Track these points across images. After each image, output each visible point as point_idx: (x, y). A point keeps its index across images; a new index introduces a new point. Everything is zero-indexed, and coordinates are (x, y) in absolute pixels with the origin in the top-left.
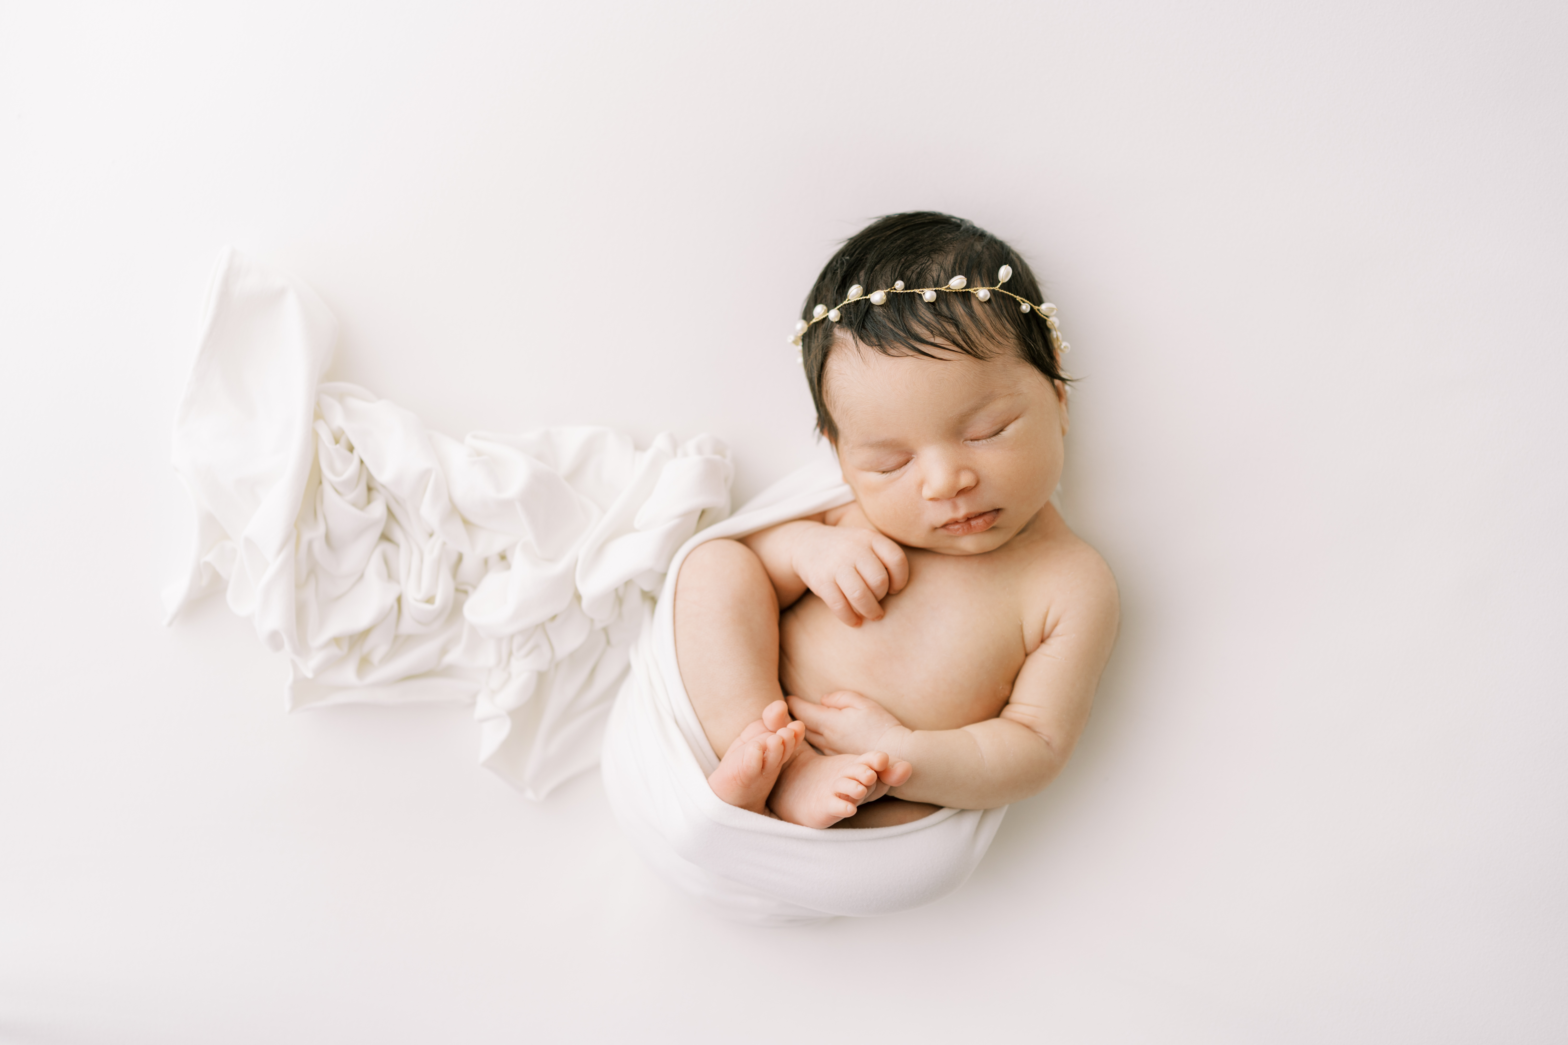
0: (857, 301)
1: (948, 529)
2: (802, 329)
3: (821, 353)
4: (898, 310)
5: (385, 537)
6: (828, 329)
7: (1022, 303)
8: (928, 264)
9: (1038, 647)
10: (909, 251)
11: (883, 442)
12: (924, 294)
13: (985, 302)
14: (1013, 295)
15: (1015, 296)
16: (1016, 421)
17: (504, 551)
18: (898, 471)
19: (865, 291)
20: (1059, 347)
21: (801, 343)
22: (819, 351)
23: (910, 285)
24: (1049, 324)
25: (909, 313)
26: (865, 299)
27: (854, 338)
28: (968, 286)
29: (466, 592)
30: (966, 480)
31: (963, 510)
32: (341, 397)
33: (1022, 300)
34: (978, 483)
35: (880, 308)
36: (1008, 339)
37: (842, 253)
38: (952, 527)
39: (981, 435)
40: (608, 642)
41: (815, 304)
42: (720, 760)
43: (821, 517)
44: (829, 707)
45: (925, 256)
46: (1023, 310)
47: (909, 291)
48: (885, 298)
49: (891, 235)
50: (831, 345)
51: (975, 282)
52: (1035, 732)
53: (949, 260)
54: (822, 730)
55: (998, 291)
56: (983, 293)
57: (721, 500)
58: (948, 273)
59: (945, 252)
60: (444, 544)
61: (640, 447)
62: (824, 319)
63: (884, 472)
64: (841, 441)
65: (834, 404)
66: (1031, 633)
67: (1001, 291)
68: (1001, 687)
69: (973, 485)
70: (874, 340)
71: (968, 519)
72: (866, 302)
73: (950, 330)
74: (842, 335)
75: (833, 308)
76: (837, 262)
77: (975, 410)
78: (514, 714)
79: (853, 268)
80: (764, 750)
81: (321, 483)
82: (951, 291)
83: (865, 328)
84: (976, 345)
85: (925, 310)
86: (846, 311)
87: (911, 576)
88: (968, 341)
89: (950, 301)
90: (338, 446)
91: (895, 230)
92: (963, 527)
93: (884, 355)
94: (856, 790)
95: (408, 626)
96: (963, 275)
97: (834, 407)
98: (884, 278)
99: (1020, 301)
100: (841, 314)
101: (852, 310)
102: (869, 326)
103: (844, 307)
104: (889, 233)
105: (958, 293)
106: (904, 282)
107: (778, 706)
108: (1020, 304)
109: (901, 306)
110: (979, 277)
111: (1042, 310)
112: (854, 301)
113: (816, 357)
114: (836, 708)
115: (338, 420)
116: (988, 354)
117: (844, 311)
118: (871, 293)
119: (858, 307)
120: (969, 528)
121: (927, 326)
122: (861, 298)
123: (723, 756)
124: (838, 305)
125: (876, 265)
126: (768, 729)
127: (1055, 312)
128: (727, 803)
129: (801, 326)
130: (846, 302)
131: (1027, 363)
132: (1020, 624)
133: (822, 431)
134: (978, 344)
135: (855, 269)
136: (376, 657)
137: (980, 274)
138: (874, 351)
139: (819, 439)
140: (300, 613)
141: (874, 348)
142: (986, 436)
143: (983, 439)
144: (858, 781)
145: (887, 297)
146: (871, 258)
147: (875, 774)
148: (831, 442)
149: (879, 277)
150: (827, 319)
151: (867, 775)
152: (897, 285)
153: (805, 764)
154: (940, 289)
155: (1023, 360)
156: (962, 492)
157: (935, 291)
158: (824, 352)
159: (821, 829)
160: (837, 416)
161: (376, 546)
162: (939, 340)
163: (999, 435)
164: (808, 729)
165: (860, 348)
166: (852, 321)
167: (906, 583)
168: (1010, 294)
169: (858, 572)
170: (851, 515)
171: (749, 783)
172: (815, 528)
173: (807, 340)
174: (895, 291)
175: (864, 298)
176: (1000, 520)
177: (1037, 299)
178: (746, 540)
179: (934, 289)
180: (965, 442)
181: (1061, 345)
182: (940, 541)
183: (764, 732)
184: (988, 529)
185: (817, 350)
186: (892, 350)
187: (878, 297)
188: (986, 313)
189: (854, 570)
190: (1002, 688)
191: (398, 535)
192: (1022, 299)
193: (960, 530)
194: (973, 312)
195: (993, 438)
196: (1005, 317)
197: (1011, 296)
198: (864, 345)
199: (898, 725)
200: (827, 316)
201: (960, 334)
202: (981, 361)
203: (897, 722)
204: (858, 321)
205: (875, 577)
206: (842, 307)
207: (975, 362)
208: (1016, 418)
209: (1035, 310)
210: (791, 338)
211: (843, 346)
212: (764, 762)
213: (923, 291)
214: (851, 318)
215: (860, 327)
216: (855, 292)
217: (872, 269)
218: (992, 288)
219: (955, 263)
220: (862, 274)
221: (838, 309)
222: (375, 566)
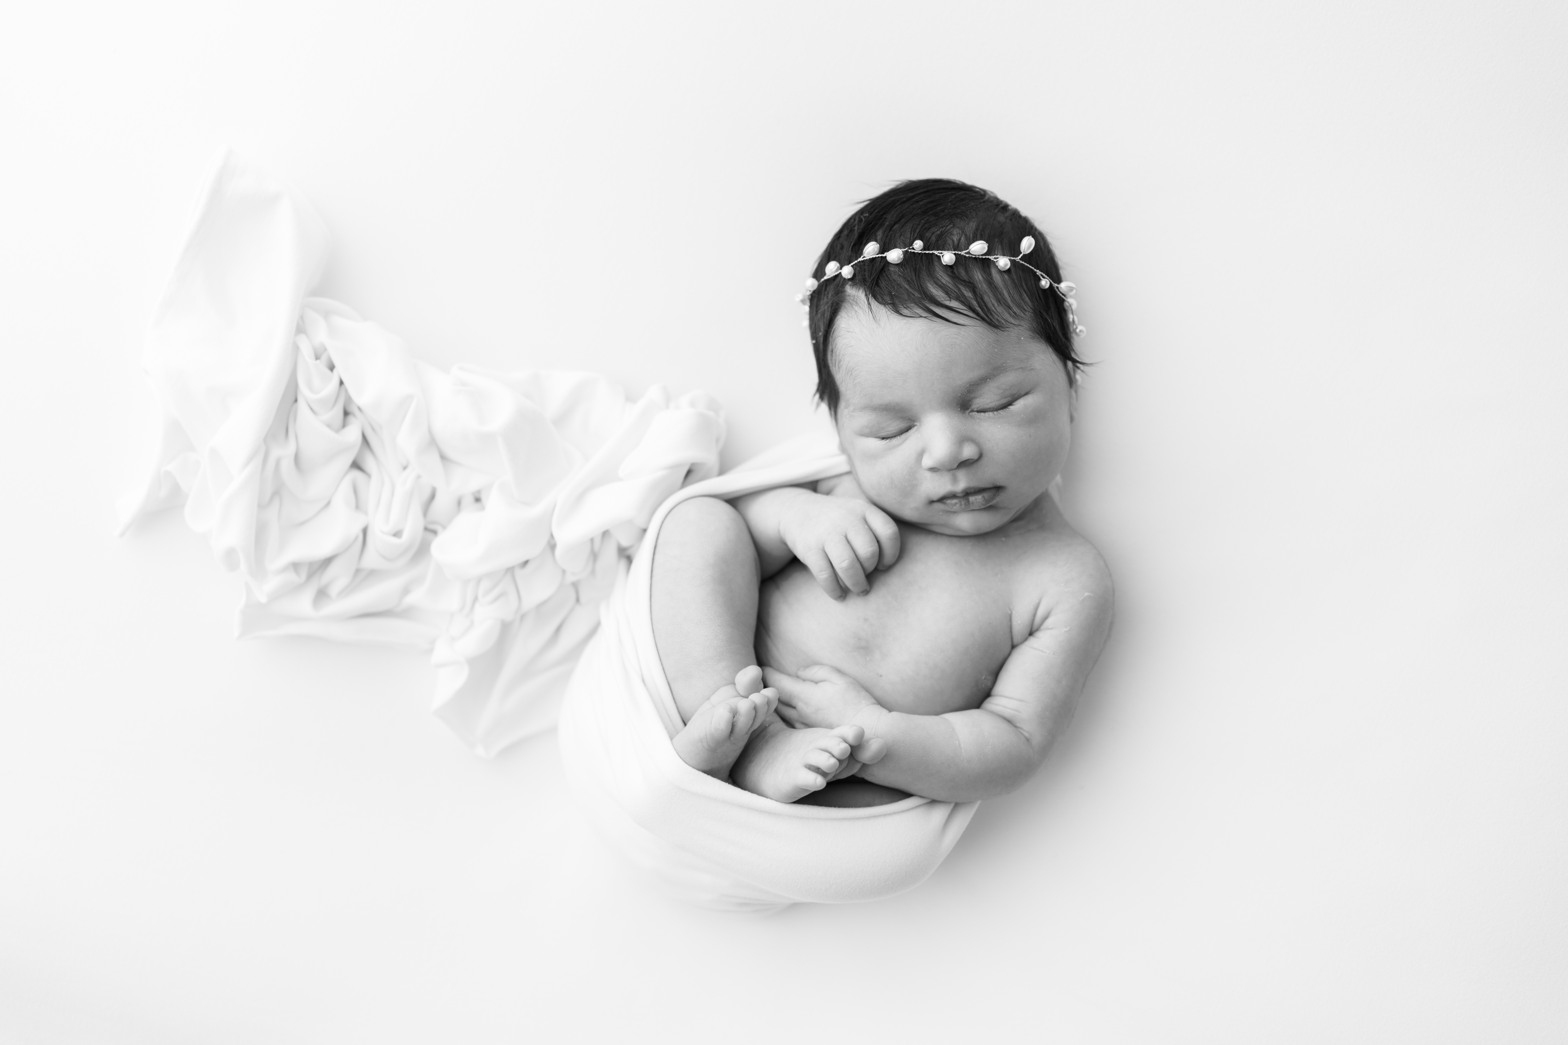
0: (873, 258)
1: (945, 503)
2: (813, 286)
3: (830, 310)
4: (915, 270)
5: (356, 465)
6: (840, 285)
7: (1041, 278)
8: (948, 227)
9: (1026, 639)
10: (931, 213)
11: (886, 405)
12: (943, 256)
13: (1004, 271)
14: (1033, 268)
15: (1035, 270)
16: (1026, 397)
17: (479, 492)
18: (899, 437)
19: (882, 249)
20: (1075, 330)
21: (808, 304)
22: (828, 308)
23: (929, 246)
24: (1066, 304)
25: (926, 274)
26: (881, 257)
27: (866, 295)
28: (989, 253)
29: (435, 532)
30: (968, 452)
31: (962, 483)
32: (327, 314)
33: (1042, 275)
34: (981, 456)
35: (896, 267)
36: (1024, 312)
37: (861, 212)
38: (949, 501)
39: (988, 407)
40: (578, 600)
41: (828, 261)
42: (685, 725)
43: (813, 486)
44: (804, 680)
45: (948, 219)
46: (1042, 286)
47: (927, 252)
48: (902, 256)
49: (913, 197)
50: (842, 301)
51: (996, 251)
52: (1016, 727)
53: (971, 226)
54: (794, 702)
55: (1019, 262)
56: (1003, 262)
57: (711, 459)
58: (969, 239)
59: (967, 218)
60: (419, 477)
61: (631, 398)
62: (836, 276)
63: (883, 438)
64: (842, 405)
65: (839, 364)
66: (1020, 622)
67: (1021, 262)
68: (983, 678)
69: (976, 457)
70: (887, 298)
71: (967, 493)
72: (881, 260)
73: (966, 295)
74: (854, 292)
75: (847, 265)
76: (855, 220)
77: (983, 380)
78: (473, 662)
79: (871, 225)
80: (735, 713)
81: (296, 401)
82: (971, 256)
83: (879, 286)
84: (993, 313)
85: (942, 273)
86: (860, 268)
87: (902, 553)
88: (984, 307)
89: (969, 267)
90: (318, 361)
91: (918, 192)
92: (960, 502)
93: (896, 314)
94: (827, 762)
95: (371, 560)
96: (984, 241)
97: (839, 367)
98: (902, 238)
99: (1040, 276)
100: (855, 271)
101: (866, 267)
102: (883, 284)
103: (858, 264)
104: (911, 194)
105: (978, 260)
106: (924, 243)
107: (752, 671)
108: (1040, 280)
109: (918, 266)
110: (1000, 246)
111: (1061, 288)
112: (870, 259)
113: (824, 314)
114: (812, 681)
115: (321, 334)
116: (1003, 323)
117: (858, 269)
118: (888, 252)
119: (873, 265)
120: (967, 504)
121: (943, 288)
122: (877, 256)
123: (689, 720)
124: (852, 262)
125: (896, 223)
126: (739, 694)
127: (1074, 291)
128: (691, 766)
129: (812, 284)
130: (861, 259)
131: (1042, 340)
132: (1010, 613)
133: (822, 398)
134: (995, 313)
135: (873, 227)
136: (334, 591)
137: (1001, 243)
138: (887, 310)
139: (818, 405)
140: (260, 533)
141: (887, 306)
142: (993, 408)
143: (990, 411)
144: (830, 753)
145: (904, 256)
146: (890, 217)
147: (849, 748)
148: (830, 408)
149: (898, 235)
150: (840, 276)
151: (840, 748)
152: (916, 244)
153: (774, 735)
154: (960, 253)
155: (1038, 336)
156: (965, 464)
157: (955, 254)
158: (833, 308)
159: (785, 803)
160: (840, 377)
161: (346, 473)
162: (954, 304)
163: (1007, 409)
164: (781, 701)
165: (872, 306)
166: (866, 278)
167: (895, 559)
168: (1031, 267)
169: (848, 542)
170: (846, 484)
171: (715, 746)
172: (806, 495)
173: (816, 300)
174: (913, 251)
175: (880, 255)
176: (1000, 499)
177: (1057, 278)
178: (735, 501)
179: (954, 252)
180: (971, 414)
181: (1077, 328)
182: (935, 516)
183: (736, 697)
184: (985, 506)
185: (826, 307)
186: (905, 310)
187: (894, 255)
188: (1004, 281)
189: (844, 538)
190: (985, 679)
191: (369, 463)
192: (1042, 273)
193: (957, 505)
194: (992, 279)
195: (1001, 412)
196: (1024, 290)
197: (1031, 269)
198: (876, 303)
199: (875, 704)
200: (840, 273)
201: (977, 300)
202: (996, 330)
203: (873, 701)
204: (872, 278)
205: (865, 548)
206: (856, 263)
207: (989, 330)
208: (1026, 394)
209: (1054, 287)
210: (800, 297)
211: (854, 303)
212: (733, 726)
213: (941, 253)
214: (865, 275)
215: (874, 284)
216: (871, 250)
217: (891, 227)
218: (1012, 258)
219: (977, 229)
220: (880, 234)
221: (852, 266)
222: (342, 496)
